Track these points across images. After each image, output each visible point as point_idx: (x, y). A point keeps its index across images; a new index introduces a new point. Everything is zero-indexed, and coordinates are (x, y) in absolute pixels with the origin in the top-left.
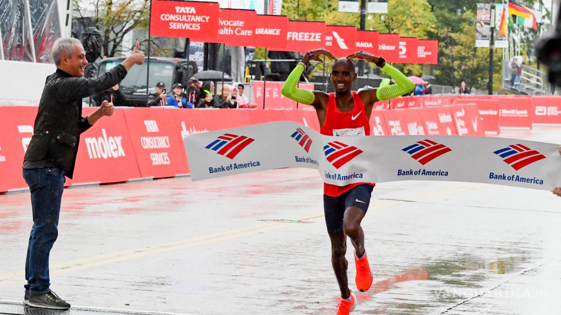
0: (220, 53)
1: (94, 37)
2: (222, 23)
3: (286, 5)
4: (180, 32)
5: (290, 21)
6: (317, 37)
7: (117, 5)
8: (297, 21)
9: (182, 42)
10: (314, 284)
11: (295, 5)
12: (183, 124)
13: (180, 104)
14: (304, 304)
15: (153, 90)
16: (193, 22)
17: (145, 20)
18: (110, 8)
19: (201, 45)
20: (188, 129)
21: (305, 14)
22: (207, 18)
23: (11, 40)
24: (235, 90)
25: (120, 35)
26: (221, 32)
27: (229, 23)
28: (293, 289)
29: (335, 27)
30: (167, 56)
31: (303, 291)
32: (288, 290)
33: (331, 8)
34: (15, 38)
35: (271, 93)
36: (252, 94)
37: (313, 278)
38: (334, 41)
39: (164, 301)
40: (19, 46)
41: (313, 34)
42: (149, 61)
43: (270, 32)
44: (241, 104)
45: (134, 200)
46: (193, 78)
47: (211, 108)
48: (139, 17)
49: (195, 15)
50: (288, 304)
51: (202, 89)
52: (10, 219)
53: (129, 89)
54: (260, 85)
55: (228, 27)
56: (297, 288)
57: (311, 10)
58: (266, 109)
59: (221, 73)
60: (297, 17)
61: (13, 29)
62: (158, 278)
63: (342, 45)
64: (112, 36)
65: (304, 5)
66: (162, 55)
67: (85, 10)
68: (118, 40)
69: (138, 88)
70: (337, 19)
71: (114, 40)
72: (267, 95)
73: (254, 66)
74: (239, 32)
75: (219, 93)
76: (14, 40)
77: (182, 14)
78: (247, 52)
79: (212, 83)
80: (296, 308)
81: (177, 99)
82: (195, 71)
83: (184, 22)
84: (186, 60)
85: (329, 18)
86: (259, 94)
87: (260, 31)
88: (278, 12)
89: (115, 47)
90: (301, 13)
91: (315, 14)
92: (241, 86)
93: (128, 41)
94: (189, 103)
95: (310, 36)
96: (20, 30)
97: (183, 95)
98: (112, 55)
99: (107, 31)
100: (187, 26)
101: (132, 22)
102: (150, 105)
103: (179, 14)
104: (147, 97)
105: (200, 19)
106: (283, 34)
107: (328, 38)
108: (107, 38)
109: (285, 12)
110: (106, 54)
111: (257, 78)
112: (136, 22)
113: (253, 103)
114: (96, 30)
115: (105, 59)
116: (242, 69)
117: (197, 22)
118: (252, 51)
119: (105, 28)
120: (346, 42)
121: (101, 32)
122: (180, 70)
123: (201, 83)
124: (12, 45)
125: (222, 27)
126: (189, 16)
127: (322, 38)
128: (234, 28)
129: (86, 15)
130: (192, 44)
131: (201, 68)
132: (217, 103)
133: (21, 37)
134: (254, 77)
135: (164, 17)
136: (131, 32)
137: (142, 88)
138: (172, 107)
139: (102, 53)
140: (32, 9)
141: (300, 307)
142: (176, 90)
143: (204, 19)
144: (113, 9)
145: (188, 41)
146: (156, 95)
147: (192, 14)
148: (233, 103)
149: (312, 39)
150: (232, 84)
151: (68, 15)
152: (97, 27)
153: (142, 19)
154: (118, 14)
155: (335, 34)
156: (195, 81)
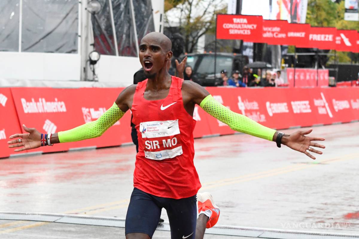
0: (264, 49)
1: (179, 40)
2: (265, 29)
3: (309, 16)
4: (237, 36)
5: (312, 27)
6: (329, 38)
7: (194, 18)
8: (316, 27)
9: (238, 43)
10: (329, 206)
11: (315, 16)
12: (239, 98)
13: (238, 85)
14: (322, 220)
15: (219, 75)
16: (245, 29)
17: (213, 28)
18: (189, 21)
19: (251, 44)
20: (243, 101)
21: (321, 22)
22: (255, 26)
23: (123, 42)
24: (275, 75)
25: (196, 38)
26: (265, 35)
27: (270, 29)
28: (315, 210)
29: (342, 31)
30: (228, 52)
31: (322, 211)
32: (311, 210)
33: (340, 18)
34: (125, 41)
35: (299, 76)
36: (286, 78)
37: (329, 201)
38: (342, 40)
39: (227, 218)
40: (128, 47)
41: (327, 36)
42: (216, 56)
43: (298, 35)
44: (279, 84)
45: (207, 149)
46: (246, 67)
47: (258, 87)
48: (209, 26)
49: (247, 24)
50: (311, 220)
51: (252, 74)
52: (123, 163)
53: (202, 75)
54: (291, 71)
55: (269, 32)
56: (318, 209)
57: (325, 20)
58: (296, 87)
59: (264, 63)
60: (316, 24)
61: (124, 36)
62: (223, 203)
63: (348, 43)
64: (191, 39)
65: (321, 15)
66: (224, 52)
67: (172, 22)
68: (195, 42)
69: (209, 74)
70: (344, 25)
71: (192, 42)
72: (296, 77)
73: (287, 58)
74: (277, 35)
75: (264, 76)
76: (125, 43)
77: (238, 24)
78: (283, 48)
79: (259, 70)
80: (317, 222)
81: (236, 81)
82: (247, 62)
83: (239, 29)
84: (240, 55)
85: (338, 25)
86: (291, 77)
87: (291, 34)
88: (303, 20)
89: (193, 46)
90: (319, 21)
91: (328, 22)
92: (279, 72)
93: (202, 43)
94: (243, 84)
95: (325, 37)
96: (128, 36)
97: (239, 79)
98: (191, 52)
99: (187, 36)
100: (241, 32)
101: (204, 29)
102: (216, 86)
103: (236, 23)
104: (214, 81)
105: (250, 27)
106: (307, 36)
107: (338, 38)
108: (187, 41)
109: (308, 21)
110: (187, 51)
111: (290, 66)
112: (207, 30)
113: (287, 83)
114: (180, 35)
115: (186, 54)
116: (279, 60)
117: (248, 29)
118: (286, 48)
119: (185, 34)
120: (350, 41)
121: (184, 37)
122: (237, 61)
123: (251, 70)
124: (123, 46)
125: (265, 32)
126: (243, 25)
127: (334, 38)
128: (273, 32)
129: (173, 25)
130: (245, 44)
131: (251, 61)
132: (263, 83)
133: (129, 41)
134: (287, 65)
135: (225, 26)
136: (204, 37)
137: (212, 73)
138: (232, 87)
139: (184, 51)
140: (136, 22)
141: (320, 222)
142: (235, 75)
143: (253, 27)
144: (192, 21)
145: (242, 42)
146: (221, 79)
147: (245, 24)
148: (273, 83)
149: (327, 39)
150: (272, 71)
151: (161, 26)
152: (181, 34)
153: (211, 27)
154: (195, 24)
155: (343, 36)
156: (247, 69)
